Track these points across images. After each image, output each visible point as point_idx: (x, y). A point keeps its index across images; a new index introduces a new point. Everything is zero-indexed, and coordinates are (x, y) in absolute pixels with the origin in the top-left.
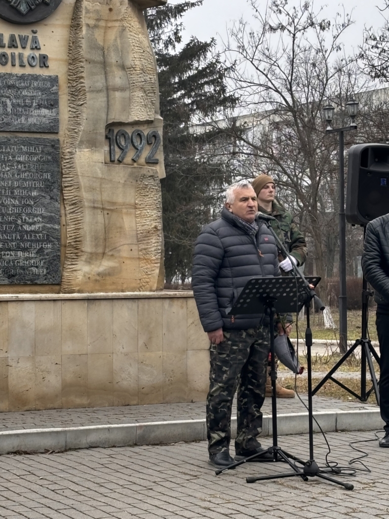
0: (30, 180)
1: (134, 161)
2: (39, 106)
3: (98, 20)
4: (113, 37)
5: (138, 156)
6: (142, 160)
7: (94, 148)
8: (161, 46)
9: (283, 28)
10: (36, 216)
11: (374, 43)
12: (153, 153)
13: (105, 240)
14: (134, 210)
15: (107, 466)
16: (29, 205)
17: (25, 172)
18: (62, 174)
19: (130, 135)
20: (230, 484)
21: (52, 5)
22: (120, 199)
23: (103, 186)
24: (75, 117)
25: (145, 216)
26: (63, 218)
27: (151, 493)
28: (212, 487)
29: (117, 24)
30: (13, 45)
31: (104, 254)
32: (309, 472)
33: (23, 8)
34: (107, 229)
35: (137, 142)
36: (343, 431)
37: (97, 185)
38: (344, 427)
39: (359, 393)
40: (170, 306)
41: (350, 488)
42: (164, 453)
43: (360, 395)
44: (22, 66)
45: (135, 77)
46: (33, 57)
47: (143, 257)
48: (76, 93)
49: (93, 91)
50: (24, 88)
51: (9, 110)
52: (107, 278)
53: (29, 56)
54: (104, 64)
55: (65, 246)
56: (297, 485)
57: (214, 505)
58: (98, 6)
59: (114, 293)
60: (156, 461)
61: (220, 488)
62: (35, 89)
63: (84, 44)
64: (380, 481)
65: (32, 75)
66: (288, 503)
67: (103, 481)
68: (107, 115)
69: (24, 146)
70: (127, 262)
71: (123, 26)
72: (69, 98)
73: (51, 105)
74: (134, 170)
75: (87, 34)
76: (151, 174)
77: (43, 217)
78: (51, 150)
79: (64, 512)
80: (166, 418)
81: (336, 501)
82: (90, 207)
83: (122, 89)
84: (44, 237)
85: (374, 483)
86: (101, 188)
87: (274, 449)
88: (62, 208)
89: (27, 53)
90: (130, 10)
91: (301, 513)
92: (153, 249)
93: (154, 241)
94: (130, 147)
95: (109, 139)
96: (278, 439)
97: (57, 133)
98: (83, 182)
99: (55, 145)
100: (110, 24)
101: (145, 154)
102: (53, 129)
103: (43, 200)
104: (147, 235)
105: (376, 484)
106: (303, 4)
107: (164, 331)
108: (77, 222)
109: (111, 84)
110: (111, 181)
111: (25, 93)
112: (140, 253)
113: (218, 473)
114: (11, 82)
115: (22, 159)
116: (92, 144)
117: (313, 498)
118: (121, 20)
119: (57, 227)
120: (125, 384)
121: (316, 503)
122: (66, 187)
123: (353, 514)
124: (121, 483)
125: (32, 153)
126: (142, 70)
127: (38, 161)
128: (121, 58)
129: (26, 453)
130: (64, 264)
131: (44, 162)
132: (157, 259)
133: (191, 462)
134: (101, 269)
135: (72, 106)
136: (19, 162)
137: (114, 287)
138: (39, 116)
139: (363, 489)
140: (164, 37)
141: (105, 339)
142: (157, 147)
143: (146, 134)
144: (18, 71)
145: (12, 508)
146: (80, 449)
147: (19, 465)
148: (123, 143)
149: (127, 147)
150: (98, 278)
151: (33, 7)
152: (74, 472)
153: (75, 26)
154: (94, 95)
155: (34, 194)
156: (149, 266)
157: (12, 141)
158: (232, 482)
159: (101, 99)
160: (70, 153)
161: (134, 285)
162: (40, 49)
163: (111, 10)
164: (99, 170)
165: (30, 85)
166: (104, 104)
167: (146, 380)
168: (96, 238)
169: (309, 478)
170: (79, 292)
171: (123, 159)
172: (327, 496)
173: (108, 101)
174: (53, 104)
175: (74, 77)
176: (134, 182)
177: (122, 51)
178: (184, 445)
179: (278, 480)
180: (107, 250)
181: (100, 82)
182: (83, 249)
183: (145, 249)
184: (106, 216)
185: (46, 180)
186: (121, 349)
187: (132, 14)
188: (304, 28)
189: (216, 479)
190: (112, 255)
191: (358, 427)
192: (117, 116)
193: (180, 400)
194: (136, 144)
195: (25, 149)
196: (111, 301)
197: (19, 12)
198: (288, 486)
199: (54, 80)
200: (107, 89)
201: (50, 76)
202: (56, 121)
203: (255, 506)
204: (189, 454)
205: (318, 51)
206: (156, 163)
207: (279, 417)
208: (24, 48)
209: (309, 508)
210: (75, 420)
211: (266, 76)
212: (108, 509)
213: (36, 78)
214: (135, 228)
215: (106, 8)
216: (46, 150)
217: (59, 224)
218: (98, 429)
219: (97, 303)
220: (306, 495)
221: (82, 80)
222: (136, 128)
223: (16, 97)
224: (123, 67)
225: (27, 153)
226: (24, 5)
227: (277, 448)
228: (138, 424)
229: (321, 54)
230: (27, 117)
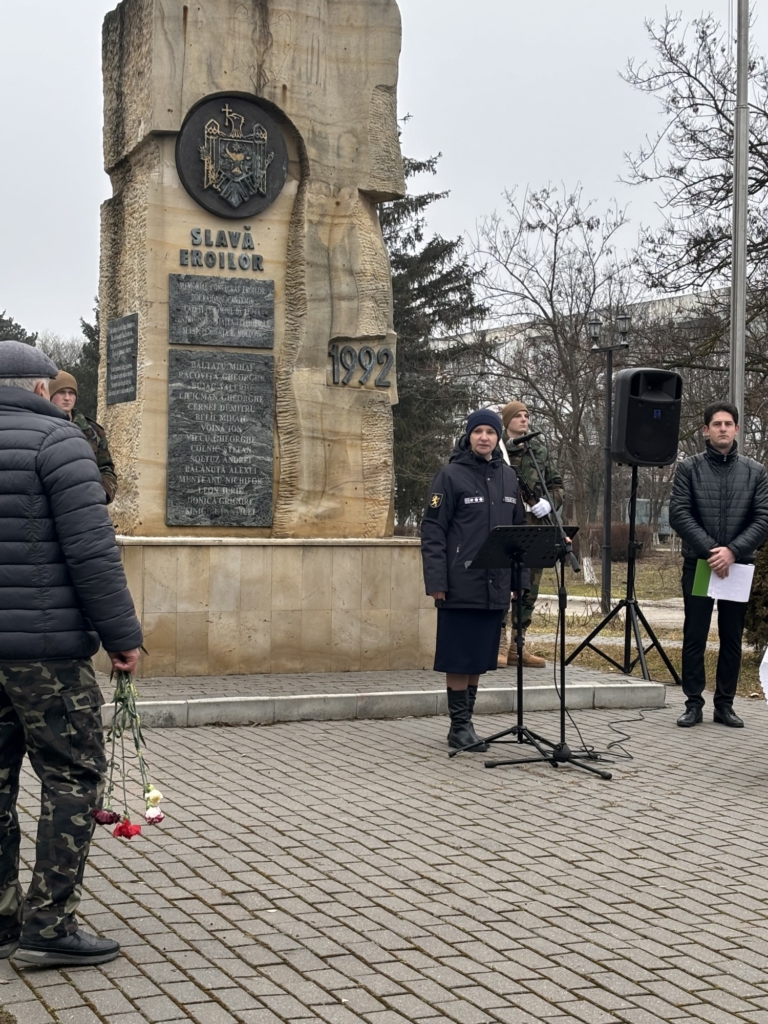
0: (239, 403)
1: (361, 383)
2: (251, 317)
3: (323, 215)
4: (340, 237)
5: (367, 378)
6: (371, 383)
7: (314, 367)
8: (399, 245)
9: (543, 226)
10: (244, 446)
11: (651, 246)
12: (384, 374)
13: (325, 476)
14: (359, 442)
15: (321, 742)
16: (236, 433)
17: (233, 393)
18: (276, 397)
19: (358, 352)
20: (466, 769)
21: (269, 197)
22: (344, 429)
23: (325, 412)
24: (294, 330)
25: (373, 449)
26: (277, 449)
27: (371, 777)
28: (444, 771)
29: (345, 221)
30: (221, 244)
31: (323, 492)
32: (559, 756)
33: (234, 200)
34: (328, 464)
35: (365, 361)
36: (601, 708)
37: (316, 410)
38: (602, 704)
39: (621, 662)
40: (401, 555)
41: (608, 777)
42: (388, 729)
43: (623, 665)
44: (232, 268)
45: (365, 284)
46: (245, 258)
47: (369, 498)
48: (295, 302)
49: (314, 300)
50: (234, 295)
51: (216, 320)
52: (327, 521)
53: (240, 257)
54: (329, 269)
55: (278, 483)
56: (545, 772)
57: (446, 794)
58: (323, 199)
59: (335, 540)
60: (379, 739)
61: (454, 774)
62: (246, 296)
63: (305, 244)
64: (644, 769)
65: (244, 280)
66: (533, 793)
67: (316, 761)
68: (331, 328)
69: (233, 363)
70: (350, 502)
71: (352, 223)
72: (287, 307)
73: (266, 315)
74: (362, 394)
75: (309, 232)
76: (381, 399)
77: (253, 448)
78: (264, 369)
79: (269, 796)
80: (394, 687)
81: (591, 792)
82: (309, 437)
83: (350, 298)
84: (253, 471)
85: (636, 772)
86: (321, 415)
87: (519, 729)
88: (276, 437)
89: (238, 253)
90: (360, 204)
91: (548, 806)
92: (381, 488)
93: (383, 479)
94: (357, 366)
95: (333, 356)
96: (524, 716)
97: (271, 349)
98: (301, 407)
99: (269, 363)
100: (336, 221)
101: (375, 375)
102: (267, 344)
103: (254, 427)
104: (375, 471)
105: (639, 774)
106: (568, 198)
107: (393, 586)
108: (293, 454)
109: (336, 291)
110: (333, 406)
111: (235, 300)
112: (367, 492)
113: (452, 755)
114: (219, 287)
115: (229, 379)
116: (312, 362)
117: (563, 788)
118: (350, 216)
119: (268, 459)
120: (345, 646)
121: (566, 795)
122: (280, 412)
123: (610, 809)
124: (337, 763)
125: (241, 372)
126: (373, 275)
127: (248, 381)
128: (349, 261)
129: (227, 725)
130: (277, 503)
131: (255, 382)
132: (386, 500)
133: (421, 741)
134: (320, 510)
135: (290, 316)
136: (226, 382)
137: (335, 532)
138: (250, 328)
139: (624, 778)
140: (402, 235)
141: (323, 593)
142: (389, 368)
143: (376, 351)
144: (227, 274)
145: (209, 790)
146: (290, 721)
147: (219, 739)
148: (349, 362)
149: (353, 366)
150: (316, 521)
151: (246, 199)
152: (283, 749)
153: (295, 222)
154: (315, 305)
155: (243, 420)
156: (376, 508)
157: (219, 357)
158: (468, 766)
159: (324, 311)
160: (287, 373)
161: (359, 530)
162: (253, 249)
163: (338, 204)
164: (320, 394)
165: (241, 291)
166: (327, 316)
167: (371, 642)
168: (315, 474)
169: (559, 763)
170: (293, 536)
171: (348, 380)
172: (580, 786)
173: (332, 312)
174: (267, 315)
175: (293, 282)
176: (361, 409)
177: (350, 253)
178: (413, 720)
179: (523, 765)
180: (327, 488)
181: (324, 291)
182: (299, 486)
183: (372, 488)
184: (327, 447)
185: (258, 404)
186: (342, 605)
187: (363, 209)
188: (569, 227)
189: (450, 762)
190: (333, 495)
191: (619, 705)
192: (343, 330)
193: (409, 667)
194: (364, 364)
195: (233, 367)
196: (330, 548)
197: (229, 205)
198: (534, 773)
199: (269, 286)
200: (332, 298)
201: (265, 282)
202: (271, 335)
203: (495, 796)
204: (418, 732)
205: (585, 254)
206: (387, 386)
207: (526, 690)
208: (234, 247)
209: (558, 800)
210: (287, 688)
211: (522, 283)
212: (321, 795)
213: (248, 283)
214: (360, 463)
215: (332, 202)
216: (258, 368)
217: (272, 456)
218: (312, 699)
219: (314, 550)
220: (556, 784)
221: (302, 287)
222: (365, 344)
223: (225, 305)
224: (351, 272)
225: (235, 372)
226: (236, 196)
227: (523, 727)
228: (359, 695)
229: (588, 258)
230: (237, 329)
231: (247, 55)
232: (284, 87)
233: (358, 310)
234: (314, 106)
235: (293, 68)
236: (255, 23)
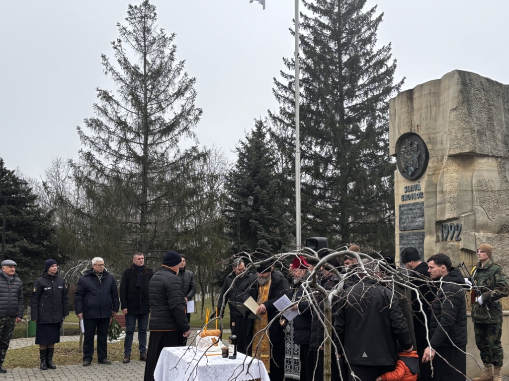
1: (450, 240)
2: (419, 217)
3: (435, 171)
5: (452, 237)
6: (454, 239)
7: (432, 235)
12: (458, 235)
19: (449, 226)
30: (412, 190)
44: (415, 199)
49: (427, 207)
50: (414, 209)
53: (417, 194)
54: (436, 192)
58: (435, 164)
65: (417, 203)
68: (436, 217)
69: (414, 236)
78: (422, 237)
83: (441, 203)
89: (417, 192)
90: (449, 162)
97: (424, 229)
101: (455, 235)
109: (437, 201)
111: (415, 211)
115: (413, 242)
116: (430, 233)
125: (416, 239)
126: (450, 192)
127: (419, 243)
136: (413, 244)
142: (460, 231)
143: (455, 225)
144: (414, 201)
148: (445, 231)
149: (447, 232)
151: (412, 172)
154: (428, 209)
157: (411, 234)
159: (432, 211)
162: (421, 190)
164: (433, 246)
165: (416, 207)
166: (433, 213)
171: (446, 239)
173: (436, 210)
176: (445, 251)
177: (443, 184)
181: (432, 202)
192: (439, 218)
194: (450, 231)
197: (409, 175)
200: (436, 204)
206: (459, 240)
222: (452, 222)
223: (412, 214)
224: (443, 192)
226: (410, 172)
230: (416, 222)
231: (406, 119)
232: (418, 126)
233: (445, 208)
234: (430, 128)
235: (421, 117)
236: (409, 106)
